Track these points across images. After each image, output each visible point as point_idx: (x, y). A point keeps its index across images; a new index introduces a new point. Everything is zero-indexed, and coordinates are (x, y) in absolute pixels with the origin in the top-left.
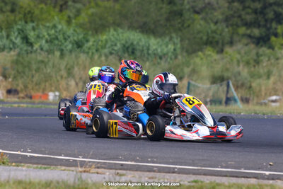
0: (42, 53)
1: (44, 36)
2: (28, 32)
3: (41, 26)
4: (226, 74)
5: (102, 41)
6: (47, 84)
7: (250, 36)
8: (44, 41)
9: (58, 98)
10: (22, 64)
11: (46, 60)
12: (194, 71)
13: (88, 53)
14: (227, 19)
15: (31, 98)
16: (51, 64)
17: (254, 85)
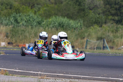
0: (23, 26)
1: (24, 19)
2: (17, 17)
3: (23, 15)
4: (103, 36)
5: (49, 22)
6: (25, 40)
7: (114, 20)
8: (24, 21)
10: (14, 31)
11: (25, 30)
12: (89, 35)
13: (43, 27)
14: (104, 12)
15: (18, 46)
16: (27, 31)
17: (115, 41)
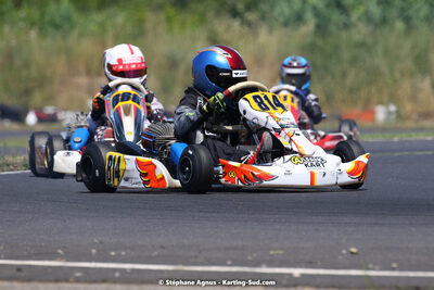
9: (393, 117)
